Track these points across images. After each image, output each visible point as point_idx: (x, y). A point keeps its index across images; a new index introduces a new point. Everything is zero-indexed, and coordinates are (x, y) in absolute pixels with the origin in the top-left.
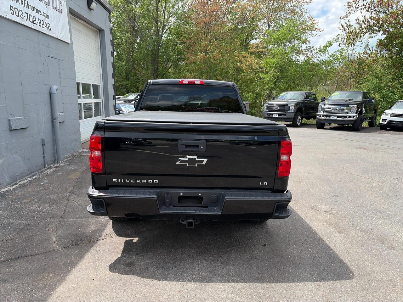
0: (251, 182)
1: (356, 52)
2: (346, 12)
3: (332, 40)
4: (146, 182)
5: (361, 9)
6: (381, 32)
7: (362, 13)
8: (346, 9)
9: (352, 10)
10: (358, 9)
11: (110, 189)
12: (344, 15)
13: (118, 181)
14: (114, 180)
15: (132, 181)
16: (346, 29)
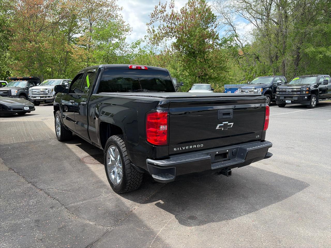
0: (250, 137)
1: (158, 50)
2: (151, 21)
3: (140, 40)
4: (196, 147)
5: (160, 20)
6: (175, 37)
7: (160, 22)
8: (151, 18)
9: (154, 19)
10: (158, 19)
11: (172, 157)
12: (149, 22)
13: (177, 149)
14: (174, 149)
15: (187, 148)
16: (152, 32)
